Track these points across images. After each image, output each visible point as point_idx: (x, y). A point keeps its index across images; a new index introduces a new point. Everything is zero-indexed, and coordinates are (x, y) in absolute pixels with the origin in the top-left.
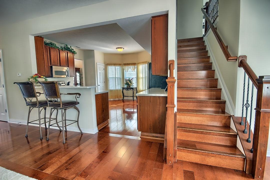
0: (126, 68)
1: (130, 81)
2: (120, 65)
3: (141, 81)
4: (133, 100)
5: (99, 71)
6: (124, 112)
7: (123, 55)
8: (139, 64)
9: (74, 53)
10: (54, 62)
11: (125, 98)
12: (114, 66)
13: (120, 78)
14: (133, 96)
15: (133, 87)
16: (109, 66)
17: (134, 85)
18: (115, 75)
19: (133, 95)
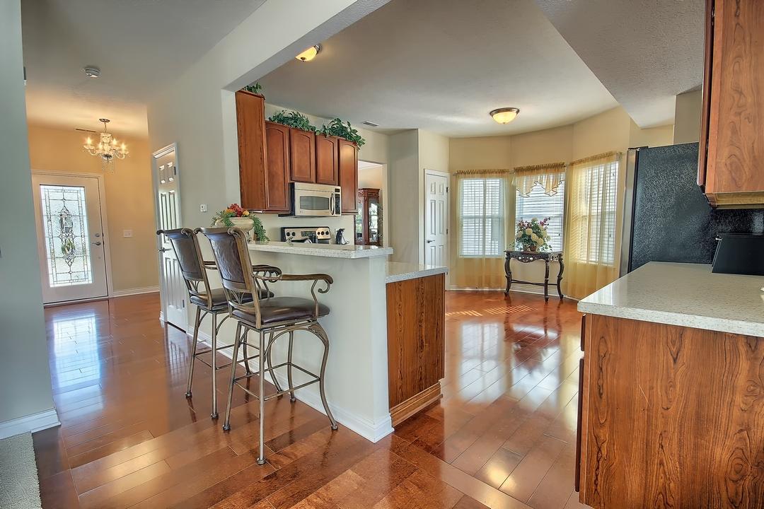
0: (523, 182)
1: (536, 229)
2: (501, 172)
3: (580, 231)
4: (547, 300)
5: (429, 197)
6: (510, 335)
7: (513, 137)
8: (574, 166)
9: (356, 141)
10: (300, 171)
11: (516, 288)
12: (481, 177)
13: (500, 219)
14: (546, 285)
15: (548, 251)
16: (465, 178)
17: (553, 244)
18: (484, 208)
19: (547, 281)
